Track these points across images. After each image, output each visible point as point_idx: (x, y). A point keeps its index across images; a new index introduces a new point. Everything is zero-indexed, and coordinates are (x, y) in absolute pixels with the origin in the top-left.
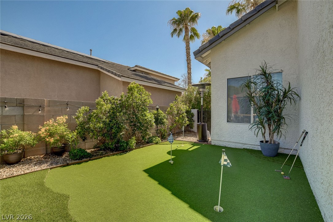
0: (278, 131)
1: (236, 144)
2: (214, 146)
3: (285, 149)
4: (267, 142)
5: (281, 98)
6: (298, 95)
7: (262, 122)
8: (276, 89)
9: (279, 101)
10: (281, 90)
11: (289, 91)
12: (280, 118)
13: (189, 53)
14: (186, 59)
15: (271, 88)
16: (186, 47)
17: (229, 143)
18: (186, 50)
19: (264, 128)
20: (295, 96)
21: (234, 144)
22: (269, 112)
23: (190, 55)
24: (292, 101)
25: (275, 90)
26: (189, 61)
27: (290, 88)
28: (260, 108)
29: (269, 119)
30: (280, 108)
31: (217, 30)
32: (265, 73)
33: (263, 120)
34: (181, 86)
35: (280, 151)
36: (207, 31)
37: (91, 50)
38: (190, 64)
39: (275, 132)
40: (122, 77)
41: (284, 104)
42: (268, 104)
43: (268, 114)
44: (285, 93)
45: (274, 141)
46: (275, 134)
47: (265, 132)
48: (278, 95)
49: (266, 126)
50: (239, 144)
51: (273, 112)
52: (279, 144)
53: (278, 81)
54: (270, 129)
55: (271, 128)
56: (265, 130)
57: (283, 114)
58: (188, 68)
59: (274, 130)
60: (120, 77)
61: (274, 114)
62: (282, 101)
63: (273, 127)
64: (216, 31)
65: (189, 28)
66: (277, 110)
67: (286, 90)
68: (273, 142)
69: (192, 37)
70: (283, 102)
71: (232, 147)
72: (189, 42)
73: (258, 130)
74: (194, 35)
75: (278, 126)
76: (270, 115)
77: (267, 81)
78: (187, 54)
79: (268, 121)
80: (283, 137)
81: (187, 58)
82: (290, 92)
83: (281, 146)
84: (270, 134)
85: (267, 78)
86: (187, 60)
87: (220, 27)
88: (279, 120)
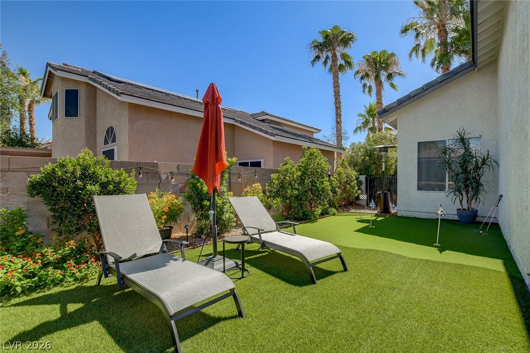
0: (477, 198)
1: (429, 214)
2: (402, 217)
3: (483, 217)
4: (465, 209)
5: (480, 165)
6: (496, 163)
7: (460, 189)
8: (475, 156)
9: (477, 168)
10: (479, 157)
11: (487, 159)
12: (479, 185)
13: (339, 92)
14: (334, 101)
15: (469, 156)
16: (333, 84)
17: (419, 213)
18: (334, 87)
19: (462, 194)
20: (494, 164)
21: (425, 214)
22: (467, 179)
23: (340, 96)
24: (491, 168)
25: (473, 157)
26: (338, 105)
27: (488, 155)
28: (457, 175)
29: (466, 186)
30: (478, 175)
31: (380, 57)
32: (463, 139)
33: (461, 187)
34: (330, 142)
35: (478, 219)
36: (364, 57)
37: (197, 91)
38: (340, 109)
39: (472, 199)
40: (276, 136)
41: (483, 171)
42: (465, 171)
43: (466, 181)
44: (484, 160)
45: (472, 209)
46: (474, 201)
47: (462, 199)
48: (476, 162)
49: (464, 193)
50: (432, 214)
51: (471, 179)
52: (477, 211)
53: (477, 148)
54: (467, 196)
55: (469, 195)
56: (463, 197)
57: (482, 181)
58: (337, 114)
59: (472, 196)
60: (274, 136)
61: (473, 181)
62: (480, 168)
63: (471, 194)
64: (378, 59)
65: (338, 54)
66: (475, 177)
67: (484, 157)
68: (470, 210)
69: (341, 67)
70: (482, 169)
71: (424, 217)
72: (337, 77)
73: (455, 197)
74: (346, 64)
75: (476, 193)
76: (468, 182)
77: (465, 147)
78: (335, 93)
79: (466, 188)
80: (481, 204)
81: (336, 100)
82: (489, 160)
83: (479, 214)
84: (468, 201)
85: (464, 144)
86: (336, 103)
87: (384, 51)
88: (477, 187)
